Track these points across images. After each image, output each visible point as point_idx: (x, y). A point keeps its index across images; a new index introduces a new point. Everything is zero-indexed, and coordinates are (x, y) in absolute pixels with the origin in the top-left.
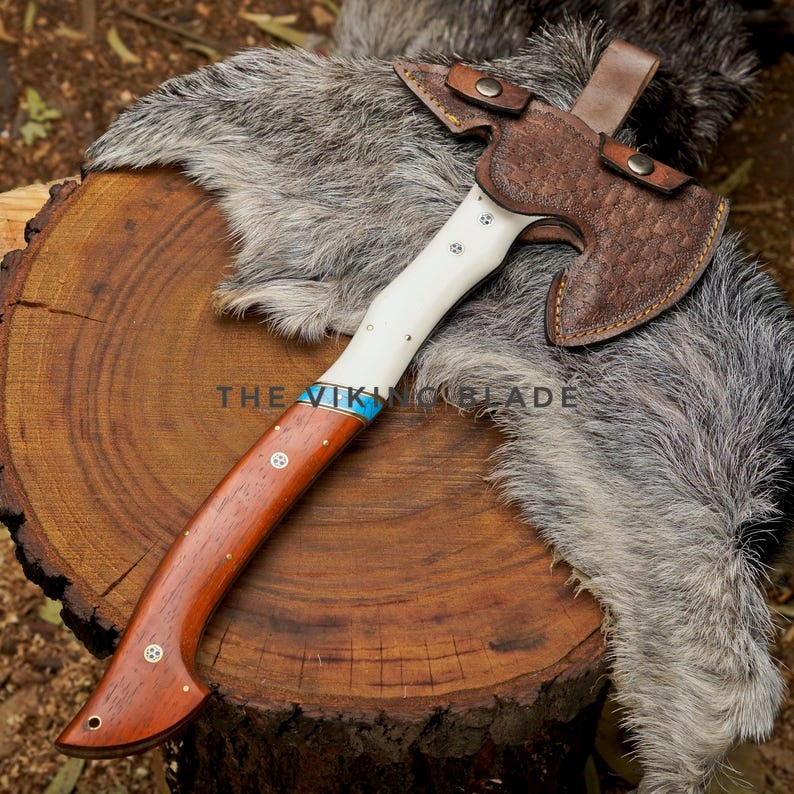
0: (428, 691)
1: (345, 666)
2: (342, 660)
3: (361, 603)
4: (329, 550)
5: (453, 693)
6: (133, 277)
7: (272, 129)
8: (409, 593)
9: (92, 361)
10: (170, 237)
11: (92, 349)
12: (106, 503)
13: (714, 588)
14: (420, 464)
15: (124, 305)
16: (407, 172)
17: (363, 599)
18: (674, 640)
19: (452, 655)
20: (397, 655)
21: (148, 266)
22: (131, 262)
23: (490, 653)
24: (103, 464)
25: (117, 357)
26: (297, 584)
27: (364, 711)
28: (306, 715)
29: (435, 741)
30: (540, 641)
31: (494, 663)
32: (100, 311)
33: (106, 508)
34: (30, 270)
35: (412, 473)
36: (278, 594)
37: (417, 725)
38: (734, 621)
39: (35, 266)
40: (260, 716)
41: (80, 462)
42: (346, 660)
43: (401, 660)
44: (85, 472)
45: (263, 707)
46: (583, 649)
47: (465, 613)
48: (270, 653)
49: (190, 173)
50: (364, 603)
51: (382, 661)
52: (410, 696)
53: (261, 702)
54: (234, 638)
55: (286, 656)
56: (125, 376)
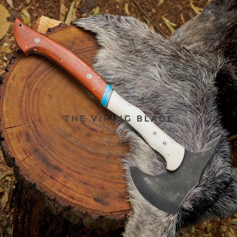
0: (71, 200)
1: (54, 181)
3: (68, 168)
4: (69, 150)
5: (77, 204)
7: (125, 38)
8: (82, 173)
9: (42, 70)
10: (81, 51)
12: (22, 107)
13: (164, 220)
14: (106, 143)
18: (146, 227)
19: (83, 194)
20: (69, 186)
23: (93, 200)
24: (28, 97)
26: (56, 154)
27: (51, 195)
28: (36, 187)
29: (67, 214)
30: (107, 204)
31: (92, 203)
33: (21, 108)
35: (103, 144)
36: (49, 153)
37: (62, 207)
38: (165, 231)
40: (25, 181)
41: (23, 93)
42: (55, 180)
43: (69, 188)
44: (22, 96)
45: (27, 179)
46: (117, 213)
47: (93, 186)
48: (38, 166)
49: (97, 37)
50: (69, 168)
51: (64, 185)
52: (65, 198)
53: (27, 177)
54: (31, 158)
55: (41, 170)
56: (48, 79)
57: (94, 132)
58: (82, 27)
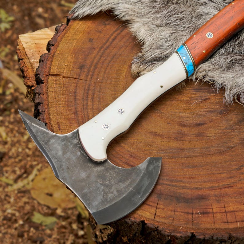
1: (211, 215)
2: (209, 213)
3: (212, 188)
4: (195, 167)
6: (95, 62)
9: (83, 96)
10: (108, 44)
11: (83, 92)
14: (227, 129)
15: (93, 73)
16: (204, 9)
17: (213, 187)
20: (232, 209)
21: (101, 56)
22: (93, 55)
25: (94, 94)
26: (184, 182)
27: (222, 234)
28: (197, 237)
32: (84, 76)
34: (52, 61)
35: (225, 133)
36: (177, 187)
39: (54, 59)
40: (177, 239)
42: (211, 213)
43: (234, 211)
45: (178, 235)
48: (177, 212)
50: (214, 188)
51: (226, 212)
52: (241, 226)
53: (177, 233)
54: (161, 206)
55: (185, 213)
56: (98, 102)
57: (204, 126)
58: (87, 14)
